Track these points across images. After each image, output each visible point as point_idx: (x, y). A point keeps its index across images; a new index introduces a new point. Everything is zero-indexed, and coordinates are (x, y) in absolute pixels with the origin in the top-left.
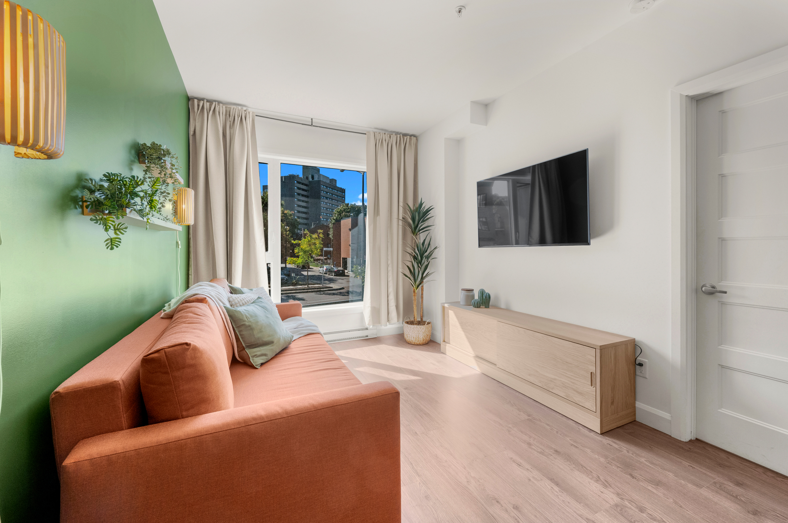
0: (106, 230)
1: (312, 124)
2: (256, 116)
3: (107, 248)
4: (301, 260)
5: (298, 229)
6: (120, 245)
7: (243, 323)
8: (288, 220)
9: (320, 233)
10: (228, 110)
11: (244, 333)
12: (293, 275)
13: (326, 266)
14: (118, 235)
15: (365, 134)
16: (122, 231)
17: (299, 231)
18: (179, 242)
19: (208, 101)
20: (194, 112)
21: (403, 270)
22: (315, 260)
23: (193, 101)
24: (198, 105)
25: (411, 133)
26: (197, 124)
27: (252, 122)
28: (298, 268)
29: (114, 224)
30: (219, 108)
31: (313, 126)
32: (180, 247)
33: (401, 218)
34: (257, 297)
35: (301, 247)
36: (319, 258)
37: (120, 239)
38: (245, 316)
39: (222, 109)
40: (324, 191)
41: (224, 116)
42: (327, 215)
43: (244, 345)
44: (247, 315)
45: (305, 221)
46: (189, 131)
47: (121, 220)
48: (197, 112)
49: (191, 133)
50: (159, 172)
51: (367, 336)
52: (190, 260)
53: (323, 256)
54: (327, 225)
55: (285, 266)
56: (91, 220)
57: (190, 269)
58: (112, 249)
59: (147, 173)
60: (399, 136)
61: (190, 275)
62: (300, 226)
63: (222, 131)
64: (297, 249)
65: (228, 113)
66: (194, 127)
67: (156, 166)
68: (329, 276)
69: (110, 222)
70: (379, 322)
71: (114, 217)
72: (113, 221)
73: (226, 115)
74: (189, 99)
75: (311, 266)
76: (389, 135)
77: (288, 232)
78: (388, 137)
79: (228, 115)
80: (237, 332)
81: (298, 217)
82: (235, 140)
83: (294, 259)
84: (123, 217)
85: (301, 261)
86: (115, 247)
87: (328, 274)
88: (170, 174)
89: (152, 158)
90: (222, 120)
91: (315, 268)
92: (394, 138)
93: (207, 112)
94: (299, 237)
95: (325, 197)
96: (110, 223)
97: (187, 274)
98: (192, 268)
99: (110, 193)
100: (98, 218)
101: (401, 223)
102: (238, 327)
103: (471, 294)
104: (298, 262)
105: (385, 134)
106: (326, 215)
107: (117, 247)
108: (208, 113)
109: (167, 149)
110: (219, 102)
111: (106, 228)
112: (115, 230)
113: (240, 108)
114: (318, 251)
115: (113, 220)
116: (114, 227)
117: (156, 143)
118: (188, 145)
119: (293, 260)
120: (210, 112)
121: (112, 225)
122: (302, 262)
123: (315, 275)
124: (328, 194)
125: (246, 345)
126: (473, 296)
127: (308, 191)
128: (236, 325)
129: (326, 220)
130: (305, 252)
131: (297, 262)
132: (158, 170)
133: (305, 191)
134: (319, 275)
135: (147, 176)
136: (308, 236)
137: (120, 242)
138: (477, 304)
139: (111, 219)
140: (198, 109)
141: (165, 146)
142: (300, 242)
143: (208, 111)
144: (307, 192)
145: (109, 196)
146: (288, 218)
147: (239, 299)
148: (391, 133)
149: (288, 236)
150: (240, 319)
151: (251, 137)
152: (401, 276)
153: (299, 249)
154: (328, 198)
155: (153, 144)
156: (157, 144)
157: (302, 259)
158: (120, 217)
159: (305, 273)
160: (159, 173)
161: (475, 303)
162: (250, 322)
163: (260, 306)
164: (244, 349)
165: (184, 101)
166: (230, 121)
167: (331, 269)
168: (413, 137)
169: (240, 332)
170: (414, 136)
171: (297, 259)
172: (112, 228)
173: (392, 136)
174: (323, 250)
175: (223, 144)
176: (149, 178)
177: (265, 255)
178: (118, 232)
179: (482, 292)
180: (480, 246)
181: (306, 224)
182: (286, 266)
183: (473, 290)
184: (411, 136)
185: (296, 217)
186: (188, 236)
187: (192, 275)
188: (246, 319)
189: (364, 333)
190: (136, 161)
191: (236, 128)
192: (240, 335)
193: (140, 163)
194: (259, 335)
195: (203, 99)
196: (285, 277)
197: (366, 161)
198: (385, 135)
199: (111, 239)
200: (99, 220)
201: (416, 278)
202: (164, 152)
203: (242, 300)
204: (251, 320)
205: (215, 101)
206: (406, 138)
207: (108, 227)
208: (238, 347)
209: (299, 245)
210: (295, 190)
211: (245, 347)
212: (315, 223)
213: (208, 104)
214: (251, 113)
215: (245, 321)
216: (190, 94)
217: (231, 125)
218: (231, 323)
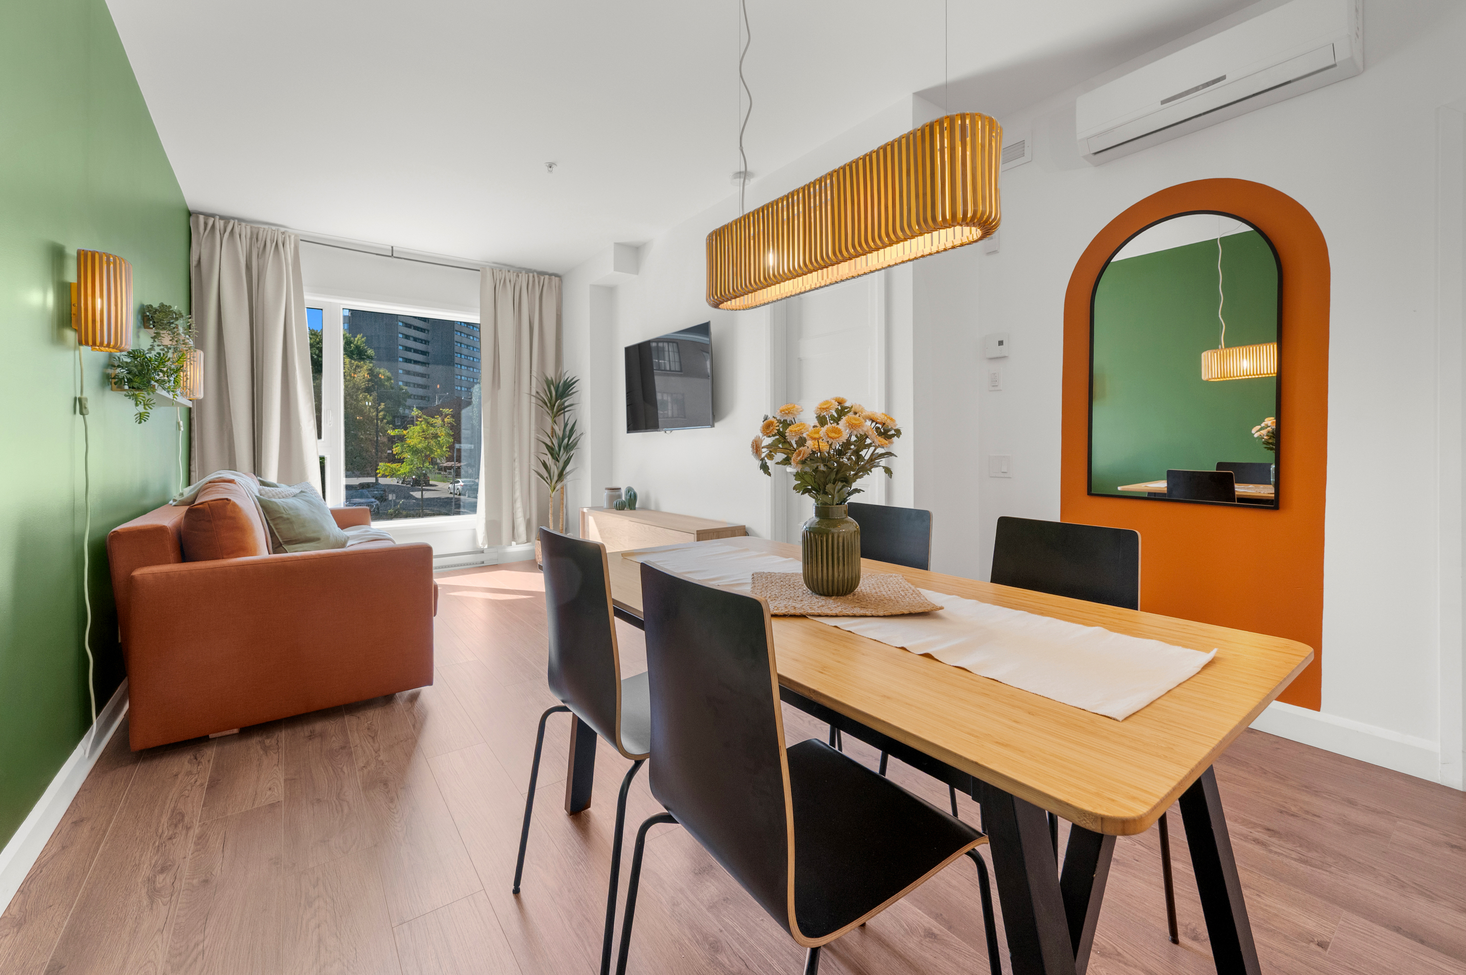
0: (137, 405)
1: (392, 255)
2: (301, 240)
3: (136, 422)
4: (408, 467)
5: (405, 407)
6: (148, 419)
7: (279, 515)
8: (382, 390)
9: (446, 415)
10: (255, 231)
11: (283, 526)
12: (391, 497)
13: (463, 480)
14: (147, 409)
15: (479, 271)
16: (150, 406)
17: (407, 411)
18: (181, 423)
19: (222, 218)
20: (198, 233)
21: (535, 465)
22: (440, 469)
23: (198, 218)
24: (206, 224)
25: (551, 271)
26: (202, 251)
27: (294, 250)
28: (405, 485)
29: (144, 399)
30: (239, 228)
31: (395, 257)
32: (182, 429)
33: (534, 393)
34: (300, 490)
35: (408, 441)
36: (450, 464)
37: (149, 414)
38: (282, 508)
39: (246, 231)
40: (461, 332)
41: (248, 240)
42: (469, 379)
43: (281, 541)
44: (285, 506)
45: (420, 392)
46: (191, 260)
47: (152, 396)
48: (204, 233)
49: (194, 263)
50: (171, 338)
51: (483, 563)
52: (193, 449)
53: (455, 460)
54: (467, 400)
55: (375, 482)
56: (126, 396)
57: (193, 463)
58: (140, 423)
59: (156, 340)
60: (531, 275)
61: (193, 471)
62: (409, 402)
63: (245, 263)
64: (398, 446)
65: (255, 236)
66: (198, 254)
67: (168, 333)
68: (468, 498)
69: (140, 397)
70: (499, 542)
71: (145, 393)
72: (144, 397)
73: (251, 238)
74: (190, 214)
75: (432, 480)
76: (515, 274)
77: (381, 413)
78: (515, 276)
79: (254, 239)
80: (271, 525)
81: (407, 384)
82: (267, 276)
83: (394, 466)
84: (153, 394)
85: (408, 470)
86: (143, 421)
87: (467, 495)
88: (184, 340)
89: (162, 323)
90: (245, 247)
91: (441, 485)
92: (523, 278)
93: (220, 234)
94: (406, 422)
95: (465, 344)
96: (140, 399)
97: (188, 470)
98: (195, 462)
99: (138, 370)
100: (130, 394)
101: (533, 400)
102: (273, 520)
103: (617, 493)
104: (402, 471)
105: (509, 271)
106: (467, 380)
107: (145, 421)
108: (222, 235)
109: (179, 311)
110: (240, 220)
111: (136, 403)
112: (144, 405)
113: (274, 228)
114: (444, 449)
115: (143, 395)
116: (144, 403)
117: (165, 304)
118: (189, 281)
119: (392, 468)
120: (225, 234)
121: (143, 400)
122: (409, 472)
123: (439, 498)
124: (470, 338)
125: (284, 540)
126: (620, 496)
127: (428, 331)
128: (270, 517)
129: (466, 389)
130: (415, 451)
131: (399, 471)
132: (169, 336)
133: (422, 331)
134: (448, 498)
135: (155, 344)
136: (421, 422)
137: (148, 416)
138: (621, 505)
139: (141, 395)
140: (205, 229)
141: (176, 306)
142: (405, 432)
143: (222, 232)
144: (424, 332)
145: (137, 373)
146: (384, 385)
147: (273, 492)
148: (519, 271)
149: (382, 421)
150: (276, 511)
151: (292, 271)
152: (534, 476)
153: (402, 446)
154: (470, 346)
155: (162, 305)
156: (166, 306)
157: (409, 465)
158: (151, 393)
159: (417, 494)
160: (170, 340)
161: (616, 505)
162: (289, 514)
163: (303, 500)
164: (281, 545)
165: (183, 217)
166: (258, 248)
167: (473, 485)
168: (553, 277)
169: (275, 525)
170: (556, 275)
171: (399, 466)
172: (142, 404)
173: (520, 275)
174: (454, 447)
175: (247, 280)
176: (159, 346)
177: (317, 444)
178: (147, 407)
179: (629, 490)
180: (628, 432)
181: (422, 398)
182: (377, 480)
183: (620, 489)
184: (551, 275)
185: (401, 383)
186: (189, 415)
187: (196, 471)
188: (284, 512)
189: (479, 558)
190: (142, 327)
191: (269, 258)
192: (276, 529)
193: (145, 328)
194: (301, 530)
195: (213, 216)
196: (375, 502)
197: (479, 309)
198: (509, 273)
199: (140, 414)
200: (131, 395)
201: (552, 477)
202: (176, 314)
203: (279, 493)
204: (291, 512)
205: (234, 218)
206: (542, 278)
207: (139, 403)
208: (273, 543)
209: (402, 438)
210: (399, 328)
211: (282, 543)
212: (442, 396)
213: (222, 222)
214: (292, 237)
215: (283, 513)
216: (191, 208)
217: (260, 253)
218: (264, 514)
